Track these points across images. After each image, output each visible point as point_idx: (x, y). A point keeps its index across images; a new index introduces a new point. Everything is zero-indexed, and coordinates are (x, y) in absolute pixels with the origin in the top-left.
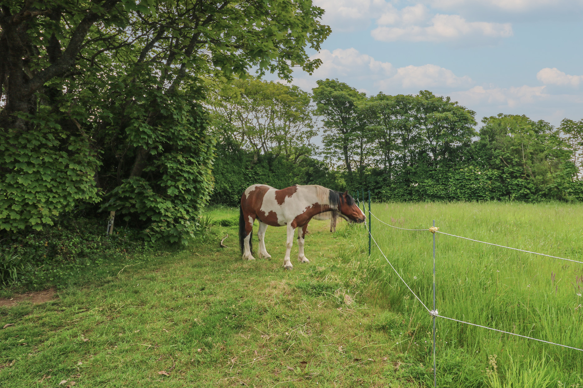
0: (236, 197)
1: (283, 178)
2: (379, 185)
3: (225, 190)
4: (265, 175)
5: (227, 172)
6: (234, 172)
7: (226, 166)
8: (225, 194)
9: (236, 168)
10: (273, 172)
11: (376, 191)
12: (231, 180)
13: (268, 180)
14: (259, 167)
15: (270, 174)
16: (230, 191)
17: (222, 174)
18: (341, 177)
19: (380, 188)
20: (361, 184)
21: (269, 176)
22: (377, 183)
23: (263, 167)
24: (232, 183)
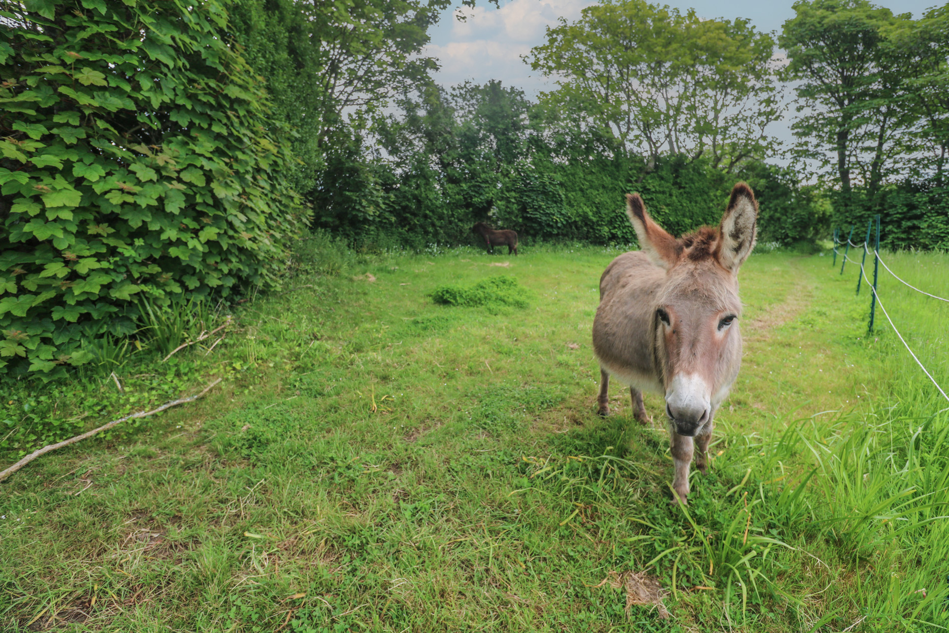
0: (606, 229)
1: (699, 199)
2: (918, 212)
3: (585, 218)
4: (664, 193)
5: (591, 187)
6: (604, 187)
7: (589, 177)
8: (586, 225)
9: (607, 180)
10: (680, 188)
11: (905, 224)
12: (597, 201)
13: (668, 201)
14: (652, 178)
15: (674, 192)
16: (594, 219)
17: (581, 190)
18: (825, 196)
19: (919, 217)
20: (869, 209)
21: (671, 195)
22: (912, 207)
23: (662, 178)
24: (598, 207)
